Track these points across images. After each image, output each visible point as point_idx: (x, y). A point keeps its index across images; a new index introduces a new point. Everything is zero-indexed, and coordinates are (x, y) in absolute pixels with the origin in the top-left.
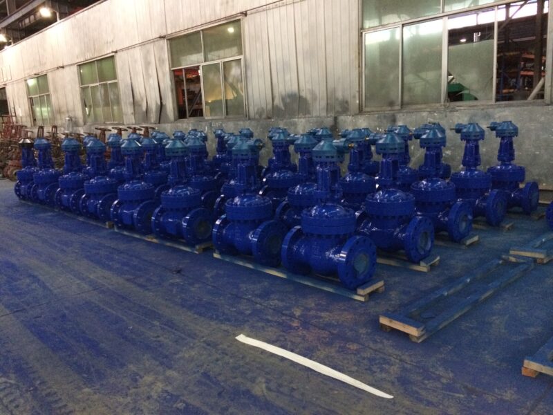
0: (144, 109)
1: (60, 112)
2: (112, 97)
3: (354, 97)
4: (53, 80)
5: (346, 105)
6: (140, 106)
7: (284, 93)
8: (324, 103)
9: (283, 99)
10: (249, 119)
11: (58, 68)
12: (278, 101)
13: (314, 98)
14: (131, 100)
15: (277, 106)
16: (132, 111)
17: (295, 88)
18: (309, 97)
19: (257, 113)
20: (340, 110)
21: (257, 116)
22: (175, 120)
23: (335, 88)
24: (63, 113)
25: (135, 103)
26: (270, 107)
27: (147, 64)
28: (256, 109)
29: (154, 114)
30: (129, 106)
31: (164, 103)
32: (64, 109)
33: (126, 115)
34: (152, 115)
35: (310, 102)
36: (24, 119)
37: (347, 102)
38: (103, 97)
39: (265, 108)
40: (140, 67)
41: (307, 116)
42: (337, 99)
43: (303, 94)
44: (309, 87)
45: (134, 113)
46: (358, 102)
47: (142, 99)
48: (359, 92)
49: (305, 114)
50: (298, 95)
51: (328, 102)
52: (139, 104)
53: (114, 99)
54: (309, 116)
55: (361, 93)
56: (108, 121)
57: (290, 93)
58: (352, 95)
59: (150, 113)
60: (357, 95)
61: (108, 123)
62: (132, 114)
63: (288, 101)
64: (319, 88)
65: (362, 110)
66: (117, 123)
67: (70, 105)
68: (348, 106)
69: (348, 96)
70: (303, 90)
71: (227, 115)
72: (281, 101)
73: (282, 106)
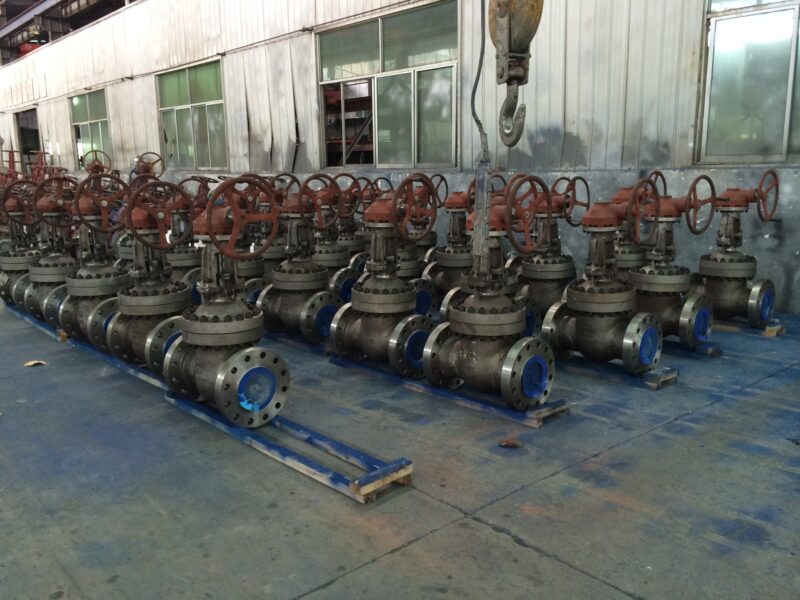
0: (267, 148)
1: (122, 149)
2: (212, 128)
3: (684, 136)
4: (115, 98)
5: (664, 151)
6: (260, 143)
7: (532, 127)
8: (615, 147)
10: (462, 170)
11: (123, 79)
13: (596, 135)
14: (246, 133)
15: (517, 149)
16: (246, 151)
17: (556, 119)
18: (584, 134)
20: (650, 159)
21: (477, 166)
22: (322, 167)
23: (641, 118)
24: (128, 150)
25: (251, 139)
26: (504, 150)
27: (278, 74)
28: (475, 155)
29: (284, 156)
30: (240, 143)
31: (302, 140)
32: (130, 145)
33: (235, 157)
34: (280, 159)
36: (64, 159)
37: (666, 145)
38: (196, 128)
39: (493, 151)
40: (264, 78)
41: (577, 168)
42: (646, 139)
43: (572, 129)
44: (586, 115)
45: (250, 155)
46: (691, 145)
47: (265, 133)
48: (696, 127)
49: (576, 165)
50: (562, 130)
51: (626, 144)
52: (259, 139)
53: (216, 130)
54: (583, 168)
55: (698, 128)
56: (203, 166)
57: (546, 126)
58: (678, 132)
59: (278, 155)
60: (691, 132)
61: (203, 169)
62: (246, 155)
63: (541, 140)
64: (608, 118)
65: (699, 160)
66: (218, 169)
67: (141, 138)
68: (669, 151)
69: (668, 134)
70: (573, 122)
71: (418, 162)
72: (526, 141)
73: (528, 150)
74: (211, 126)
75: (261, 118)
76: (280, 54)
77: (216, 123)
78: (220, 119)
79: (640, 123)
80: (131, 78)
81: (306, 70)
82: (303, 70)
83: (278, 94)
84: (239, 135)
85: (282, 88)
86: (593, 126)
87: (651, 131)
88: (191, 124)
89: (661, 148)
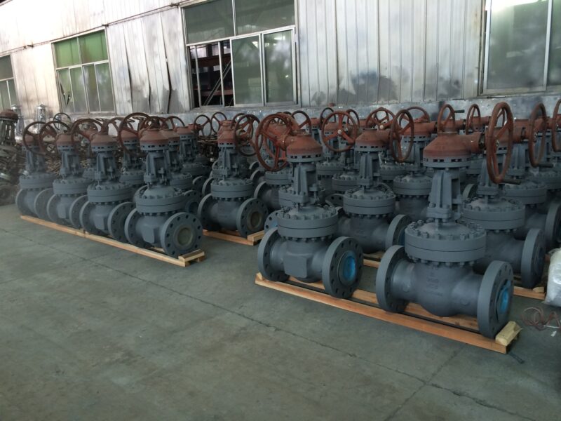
0: (146, 95)
1: (27, 100)
2: (100, 81)
3: (471, 76)
4: (18, 61)
5: (456, 87)
6: (140, 92)
7: (355, 73)
8: (419, 85)
9: (354, 81)
10: (302, 106)
11: (25, 47)
12: (346, 84)
14: (128, 84)
15: (344, 90)
16: (129, 98)
17: (373, 66)
18: (395, 77)
19: (313, 99)
20: (446, 93)
21: (313, 103)
22: (190, 109)
23: (438, 64)
24: (32, 101)
25: (132, 88)
26: (333, 90)
27: (152, 39)
28: (312, 95)
29: (160, 101)
30: (124, 93)
31: (174, 88)
32: (33, 96)
33: (120, 103)
34: (157, 103)
35: (397, 83)
37: (457, 83)
38: (87, 82)
39: (326, 92)
40: (141, 44)
41: (391, 102)
42: (442, 78)
43: (385, 73)
44: (395, 63)
45: (132, 101)
46: (476, 82)
47: (143, 84)
48: (479, 68)
49: (389, 100)
50: (377, 75)
51: (426, 83)
52: (139, 89)
53: (104, 83)
54: (395, 101)
55: (481, 69)
56: (95, 110)
57: (365, 72)
58: (466, 74)
59: (155, 100)
60: (476, 72)
61: (94, 112)
62: (129, 101)
63: (362, 82)
64: (413, 64)
65: (482, 92)
66: (106, 112)
67: (42, 92)
68: (459, 87)
69: (459, 75)
70: (386, 69)
71: (267, 101)
72: (350, 83)
73: (352, 90)
75: (140, 72)
76: (153, 24)
77: (104, 78)
78: (106, 74)
79: (438, 67)
80: (32, 46)
81: (175, 35)
82: (173, 36)
83: (153, 54)
84: (123, 86)
85: (156, 49)
86: (401, 71)
87: (445, 73)
88: (83, 78)
89: (453, 85)
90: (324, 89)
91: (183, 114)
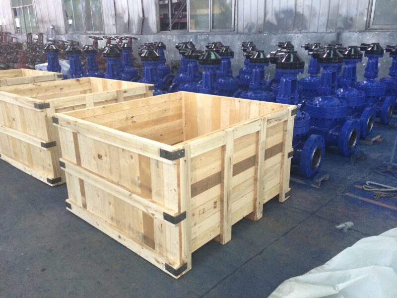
0: (126, 20)
1: (42, 21)
2: (94, 9)
3: (362, 14)
5: (350, 22)
6: (122, 18)
7: (277, 9)
8: (323, 20)
9: (277, 15)
10: (237, 33)
12: (271, 17)
13: (313, 14)
14: (113, 12)
15: (269, 21)
16: (114, 22)
17: (291, 4)
18: (306, 13)
19: (246, 27)
20: (343, 26)
21: (246, 31)
22: (158, 32)
23: (338, 5)
24: (45, 22)
25: (117, 16)
26: (261, 22)
28: (245, 24)
29: (136, 26)
30: (111, 18)
31: (146, 16)
32: (46, 19)
33: (108, 26)
34: (134, 27)
35: (308, 18)
36: (8, 27)
37: (351, 19)
38: (84, 9)
39: (255, 23)
41: (302, 31)
42: (341, 15)
43: (300, 10)
44: (307, 3)
45: (116, 25)
46: (365, 19)
47: (124, 12)
48: (368, 9)
49: (301, 30)
50: (294, 11)
51: (329, 18)
52: (121, 16)
53: (96, 11)
54: (305, 31)
55: (370, 10)
56: (89, 30)
57: (285, 9)
58: (359, 13)
59: (132, 25)
60: (366, 12)
61: (89, 32)
62: (114, 25)
63: (282, 16)
64: (320, 4)
65: (369, 27)
66: (98, 32)
67: (53, 15)
68: (353, 22)
69: (353, 13)
70: (301, 6)
71: (213, 28)
72: (274, 17)
73: (275, 22)
74: (93, 8)
75: (122, 3)
77: (96, 7)
78: (98, 4)
79: (338, 7)
84: (110, 13)
86: (311, 8)
87: (343, 11)
88: (81, 7)
89: (348, 21)
90: (254, 20)
91: (152, 36)
